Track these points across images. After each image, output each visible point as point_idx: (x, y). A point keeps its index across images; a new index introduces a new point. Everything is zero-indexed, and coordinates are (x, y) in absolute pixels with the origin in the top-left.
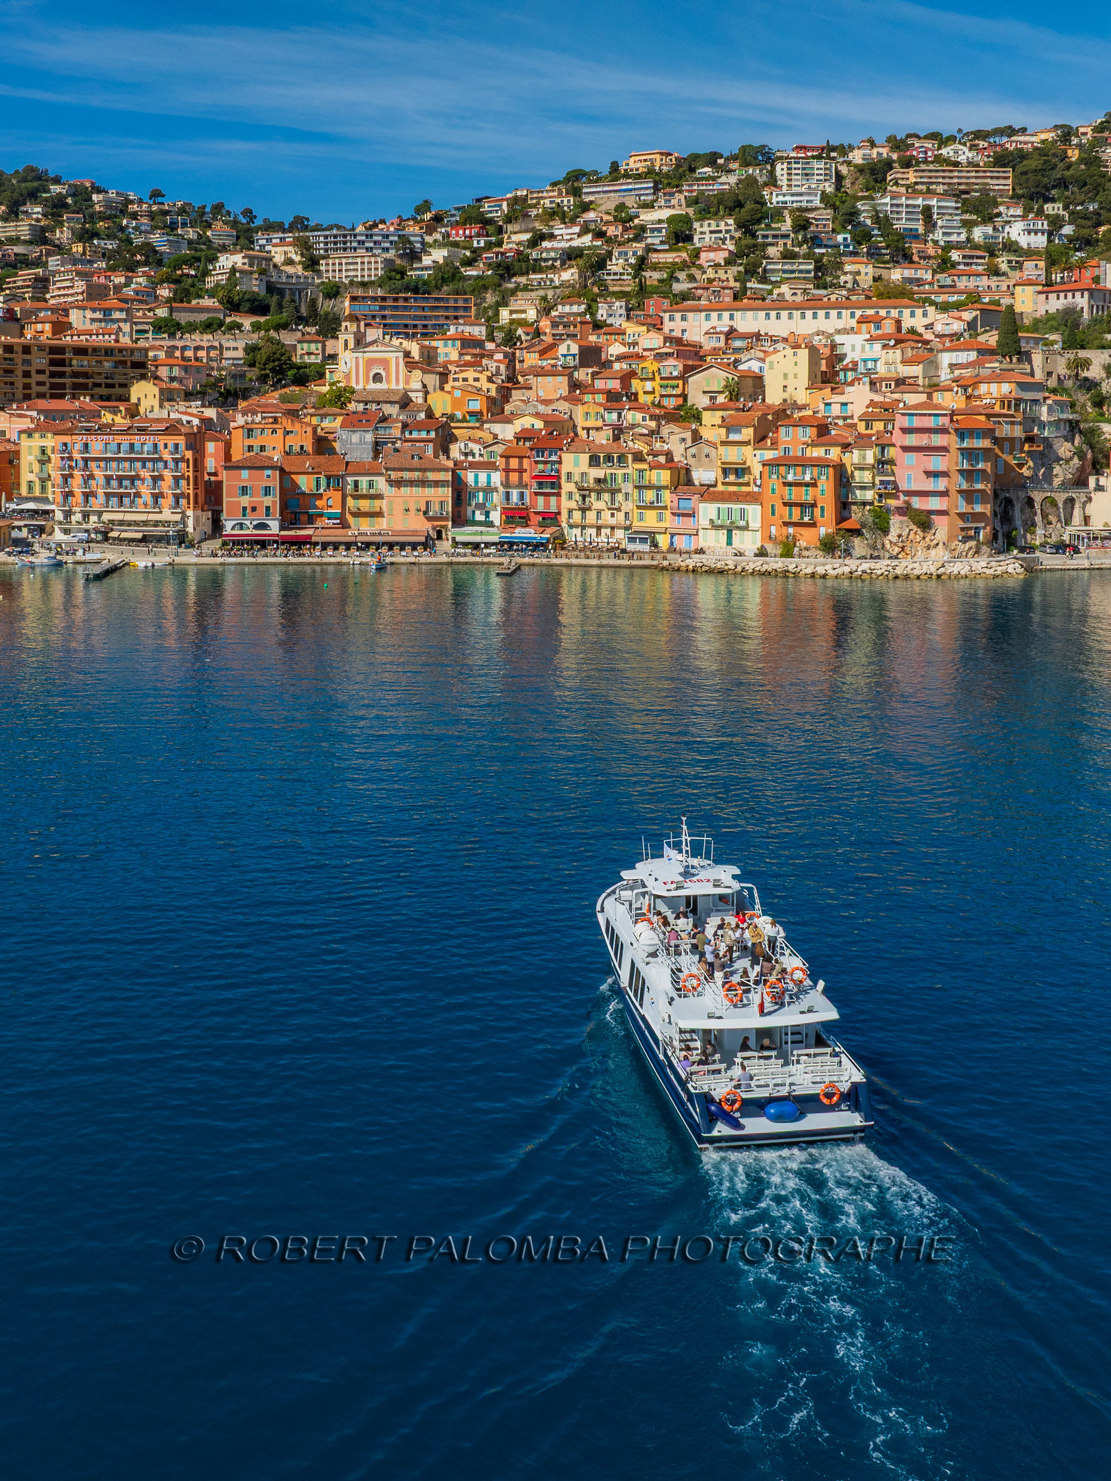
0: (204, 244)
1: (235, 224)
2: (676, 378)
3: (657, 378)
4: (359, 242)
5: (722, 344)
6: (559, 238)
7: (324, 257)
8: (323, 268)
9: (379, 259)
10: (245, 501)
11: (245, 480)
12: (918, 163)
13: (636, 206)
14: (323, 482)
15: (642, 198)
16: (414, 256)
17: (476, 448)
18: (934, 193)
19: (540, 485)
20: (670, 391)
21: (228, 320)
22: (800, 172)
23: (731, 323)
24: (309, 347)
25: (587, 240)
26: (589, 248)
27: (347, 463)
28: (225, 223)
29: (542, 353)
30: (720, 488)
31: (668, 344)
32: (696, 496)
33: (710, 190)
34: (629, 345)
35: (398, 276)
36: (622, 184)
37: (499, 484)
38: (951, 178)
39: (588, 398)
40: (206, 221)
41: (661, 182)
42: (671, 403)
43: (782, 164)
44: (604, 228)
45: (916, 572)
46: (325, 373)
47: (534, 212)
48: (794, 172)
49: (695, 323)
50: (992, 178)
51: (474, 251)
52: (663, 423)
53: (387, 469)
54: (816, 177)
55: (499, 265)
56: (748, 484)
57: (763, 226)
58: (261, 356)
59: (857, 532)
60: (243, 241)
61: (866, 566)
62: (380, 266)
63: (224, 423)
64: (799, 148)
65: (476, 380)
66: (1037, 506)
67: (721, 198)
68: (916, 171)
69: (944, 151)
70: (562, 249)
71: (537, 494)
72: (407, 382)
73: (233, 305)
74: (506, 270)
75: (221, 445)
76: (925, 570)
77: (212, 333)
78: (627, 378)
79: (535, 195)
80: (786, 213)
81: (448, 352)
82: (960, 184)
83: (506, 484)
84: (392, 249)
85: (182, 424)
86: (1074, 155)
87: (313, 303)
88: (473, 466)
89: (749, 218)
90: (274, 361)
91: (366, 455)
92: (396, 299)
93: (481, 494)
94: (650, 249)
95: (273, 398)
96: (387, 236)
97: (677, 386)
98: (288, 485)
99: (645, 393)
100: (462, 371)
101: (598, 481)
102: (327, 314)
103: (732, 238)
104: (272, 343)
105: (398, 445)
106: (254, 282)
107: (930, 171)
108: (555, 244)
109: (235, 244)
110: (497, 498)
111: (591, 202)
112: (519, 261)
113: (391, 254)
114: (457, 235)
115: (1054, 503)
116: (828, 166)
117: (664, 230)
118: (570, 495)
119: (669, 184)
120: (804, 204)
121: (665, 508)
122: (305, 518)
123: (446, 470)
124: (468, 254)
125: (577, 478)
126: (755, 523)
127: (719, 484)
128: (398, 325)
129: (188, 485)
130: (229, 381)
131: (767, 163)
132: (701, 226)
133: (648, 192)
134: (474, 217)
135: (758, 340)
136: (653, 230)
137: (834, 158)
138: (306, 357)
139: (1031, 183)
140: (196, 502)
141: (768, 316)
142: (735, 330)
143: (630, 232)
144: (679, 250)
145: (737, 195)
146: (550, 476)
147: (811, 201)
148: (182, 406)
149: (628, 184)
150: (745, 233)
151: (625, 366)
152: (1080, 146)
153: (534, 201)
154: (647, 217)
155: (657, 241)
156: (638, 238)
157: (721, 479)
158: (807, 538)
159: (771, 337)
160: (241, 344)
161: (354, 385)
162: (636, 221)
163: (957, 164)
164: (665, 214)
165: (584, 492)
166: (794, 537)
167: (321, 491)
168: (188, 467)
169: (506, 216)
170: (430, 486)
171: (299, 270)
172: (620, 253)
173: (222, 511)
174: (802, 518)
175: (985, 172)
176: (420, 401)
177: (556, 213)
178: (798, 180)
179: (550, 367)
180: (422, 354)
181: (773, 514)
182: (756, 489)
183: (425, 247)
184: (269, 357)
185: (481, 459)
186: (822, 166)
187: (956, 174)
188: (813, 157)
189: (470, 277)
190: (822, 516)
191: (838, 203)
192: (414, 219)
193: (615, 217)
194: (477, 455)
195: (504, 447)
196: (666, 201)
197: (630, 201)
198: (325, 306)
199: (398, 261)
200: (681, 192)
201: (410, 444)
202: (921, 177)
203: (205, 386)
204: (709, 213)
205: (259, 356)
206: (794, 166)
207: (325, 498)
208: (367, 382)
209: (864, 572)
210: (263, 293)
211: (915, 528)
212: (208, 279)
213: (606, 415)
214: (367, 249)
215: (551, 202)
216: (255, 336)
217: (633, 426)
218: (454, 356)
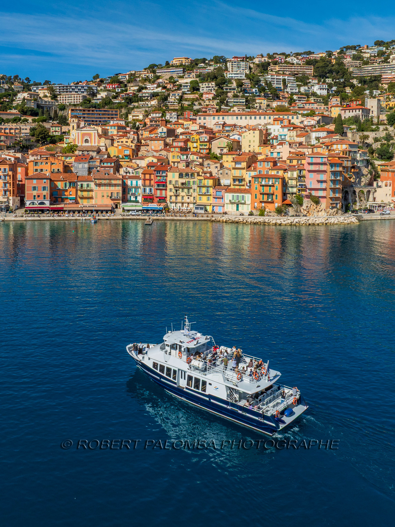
0: (11, 90)
1: (23, 83)
2: (206, 142)
3: (199, 141)
4: (72, 89)
5: (221, 129)
6: (148, 89)
7: (59, 95)
8: (59, 99)
9: (81, 96)
10: (35, 193)
11: (35, 184)
12: (279, 64)
13: (177, 77)
14: (68, 185)
15: (179, 74)
16: (94, 95)
17: (130, 170)
18: (286, 74)
19: (158, 186)
20: (203, 147)
21: (22, 118)
22: (236, 66)
23: (224, 120)
24: (55, 129)
25: (159, 89)
26: (161, 93)
27: (78, 176)
28: (19, 82)
29: (150, 132)
30: (232, 187)
31: (201, 128)
32: (224, 190)
33: (204, 72)
34: (185, 128)
35: (88, 102)
36: (171, 69)
37: (141, 185)
38: (291, 69)
39: (172, 149)
40: (12, 82)
41: (186, 69)
42: (205, 152)
43: (230, 63)
44: (166, 85)
45: (317, 222)
46: (63, 138)
47: (138, 79)
48: (234, 66)
49: (209, 121)
50: (306, 69)
51: (117, 93)
52: (205, 160)
53: (95, 179)
54: (242, 68)
55: (127, 98)
56: (244, 185)
57: (225, 85)
58: (37, 132)
59: (290, 205)
60: (25, 89)
61: (297, 220)
62: (81, 98)
63: (24, 159)
64: (235, 57)
65: (127, 142)
66: (357, 194)
67: (209, 75)
68: (279, 66)
69: (288, 59)
70: (151, 93)
71: (157, 189)
72: (99, 143)
73: (24, 113)
74: (130, 100)
75: (24, 169)
76: (320, 221)
77: (16, 123)
78: (186, 142)
79: (138, 73)
80: (233, 81)
81: (113, 131)
82: (295, 71)
83: (144, 185)
84: (85, 92)
85: (7, 160)
86: (334, 62)
87: (56, 112)
88: (130, 177)
89: (220, 82)
90: (42, 134)
91: (85, 173)
92: (89, 111)
93: (133, 189)
94: (184, 93)
95: (43, 149)
96: (83, 87)
97: (207, 145)
98: (53, 186)
99: (193, 148)
100: (120, 139)
101: (183, 184)
102: (62, 116)
103: (214, 89)
104: (41, 127)
105: (98, 169)
106: (32, 104)
107: (284, 66)
108: (147, 91)
109: (23, 91)
110: (140, 191)
111: (160, 76)
112: (134, 97)
113: (85, 94)
114: (109, 87)
115: (363, 193)
116: (246, 64)
117: (188, 86)
118: (171, 190)
119: (189, 70)
120: (239, 78)
121: (210, 195)
122: (60, 200)
123: (119, 179)
124: (115, 94)
125: (173, 183)
126: (248, 201)
127: (232, 185)
128: (89, 121)
129: (10, 186)
130: (24, 142)
131: (223, 63)
132: (202, 85)
133: (181, 72)
134: (115, 80)
135: (235, 127)
136: (184, 86)
137: (248, 61)
138: (54, 133)
139: (320, 71)
140: (13, 193)
141: (237, 118)
142: (226, 123)
143: (175, 87)
144: (195, 94)
145: (215, 74)
146: (162, 182)
147: (242, 77)
148: (6, 152)
149: (173, 69)
150: (219, 88)
151: (184, 137)
152: (335, 58)
153: (138, 75)
154: (181, 81)
155: (186, 90)
156: (179, 89)
157: (232, 183)
158: (270, 208)
159: (240, 126)
160: (28, 127)
161: (77, 143)
162: (177, 83)
163: (293, 64)
164: (189, 80)
165: (177, 189)
166: (264, 207)
167: (67, 188)
168: (10, 178)
169: (128, 80)
170: (113, 186)
171: (49, 99)
172: (173, 95)
173: (25, 197)
174: (268, 200)
175: (303, 67)
176: (104, 150)
177: (147, 79)
178: (235, 69)
179: (155, 137)
180: (102, 132)
181: (256, 198)
182: (247, 188)
183: (98, 92)
184: (40, 132)
185: (133, 175)
186: (244, 64)
187: (293, 67)
188: (240, 61)
189: (116, 103)
190: (276, 199)
191: (251, 77)
192: (92, 81)
193: (169, 81)
194: (131, 173)
195: (143, 170)
196: (188, 75)
197: (175, 75)
198: (60, 113)
199: (88, 97)
200: (193, 72)
201: (103, 168)
202: (281, 69)
203: (15, 144)
204: (204, 80)
205: (36, 132)
206: (234, 64)
207: (69, 191)
208: (82, 143)
209: (297, 222)
210: (36, 108)
211: (313, 203)
212: (14, 102)
213: (182, 157)
214: (76, 92)
215: (145, 75)
216: (34, 124)
217: (193, 161)
218: (115, 132)
